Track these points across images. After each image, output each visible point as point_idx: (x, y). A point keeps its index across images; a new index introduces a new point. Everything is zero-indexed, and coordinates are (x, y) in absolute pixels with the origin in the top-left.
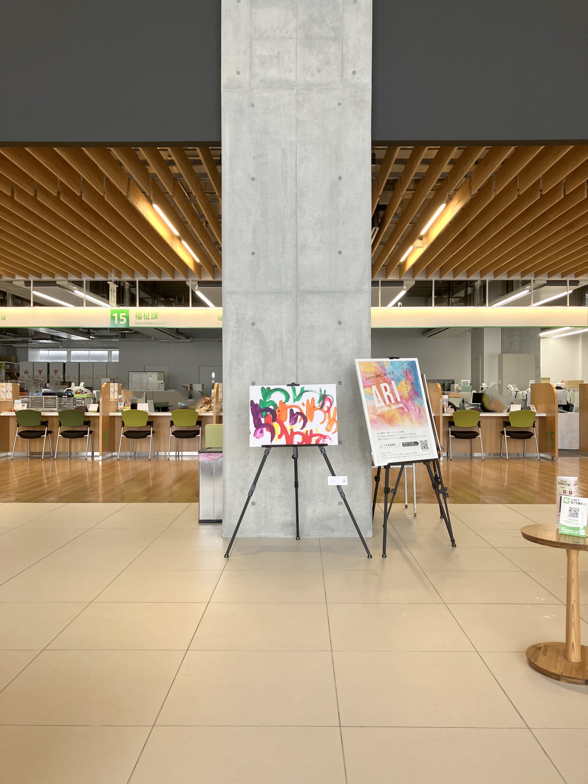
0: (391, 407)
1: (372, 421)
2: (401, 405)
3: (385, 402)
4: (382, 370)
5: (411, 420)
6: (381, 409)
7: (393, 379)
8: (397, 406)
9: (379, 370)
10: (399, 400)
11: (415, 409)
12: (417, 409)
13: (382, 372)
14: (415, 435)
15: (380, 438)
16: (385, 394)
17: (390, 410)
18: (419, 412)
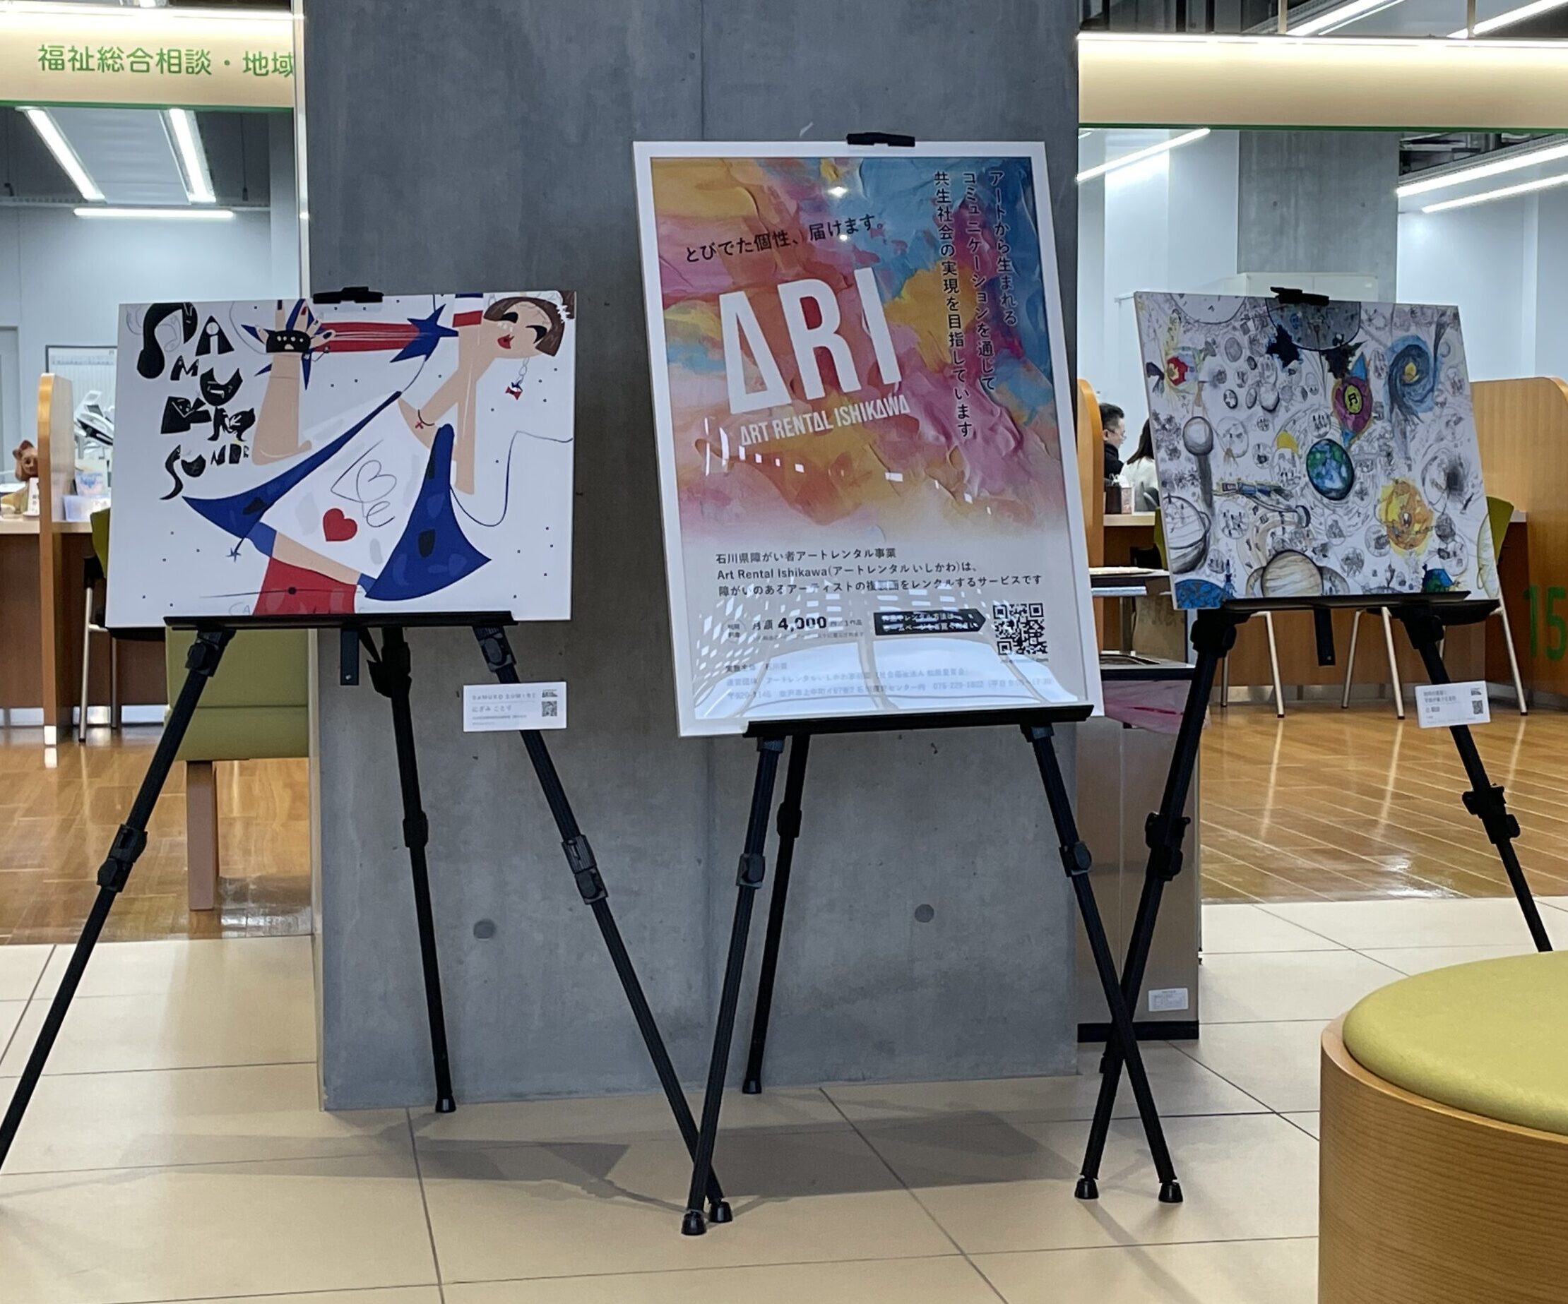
0: (830, 415)
1: (691, 490)
2: (899, 406)
3: (794, 385)
4: (799, 209)
5: (955, 488)
6: (763, 425)
7: (866, 259)
8: (870, 410)
9: (780, 209)
10: (891, 374)
11: (992, 429)
12: (1001, 429)
13: (796, 218)
14: (966, 575)
15: (729, 583)
16: (804, 341)
17: (826, 431)
18: (1013, 444)
